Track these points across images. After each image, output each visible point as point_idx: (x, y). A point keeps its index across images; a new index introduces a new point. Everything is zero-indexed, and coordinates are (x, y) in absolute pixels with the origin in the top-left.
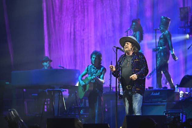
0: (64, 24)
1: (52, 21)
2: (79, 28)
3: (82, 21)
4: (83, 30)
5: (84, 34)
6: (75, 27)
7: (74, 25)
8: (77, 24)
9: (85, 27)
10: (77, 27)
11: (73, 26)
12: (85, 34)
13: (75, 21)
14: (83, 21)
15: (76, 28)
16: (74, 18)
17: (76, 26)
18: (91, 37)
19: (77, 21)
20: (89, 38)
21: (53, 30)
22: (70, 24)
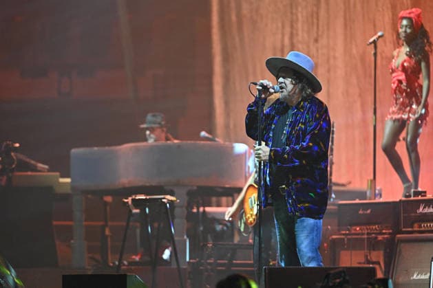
0: (266, 25)
1: (234, 18)
2: (305, 35)
3: (312, 16)
4: (316, 41)
5: (317, 51)
6: (295, 32)
7: (292, 27)
8: (300, 25)
9: (320, 33)
10: (300, 33)
11: (288, 30)
12: (320, 51)
13: (295, 17)
14: (315, 15)
15: (297, 35)
16: (291, 8)
17: (297, 30)
18: (335, 58)
19: (300, 15)
20: (332, 61)
21: (237, 39)
22: (280, 25)
